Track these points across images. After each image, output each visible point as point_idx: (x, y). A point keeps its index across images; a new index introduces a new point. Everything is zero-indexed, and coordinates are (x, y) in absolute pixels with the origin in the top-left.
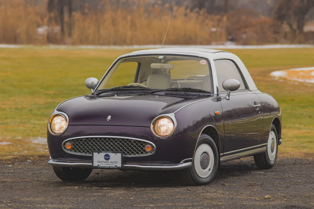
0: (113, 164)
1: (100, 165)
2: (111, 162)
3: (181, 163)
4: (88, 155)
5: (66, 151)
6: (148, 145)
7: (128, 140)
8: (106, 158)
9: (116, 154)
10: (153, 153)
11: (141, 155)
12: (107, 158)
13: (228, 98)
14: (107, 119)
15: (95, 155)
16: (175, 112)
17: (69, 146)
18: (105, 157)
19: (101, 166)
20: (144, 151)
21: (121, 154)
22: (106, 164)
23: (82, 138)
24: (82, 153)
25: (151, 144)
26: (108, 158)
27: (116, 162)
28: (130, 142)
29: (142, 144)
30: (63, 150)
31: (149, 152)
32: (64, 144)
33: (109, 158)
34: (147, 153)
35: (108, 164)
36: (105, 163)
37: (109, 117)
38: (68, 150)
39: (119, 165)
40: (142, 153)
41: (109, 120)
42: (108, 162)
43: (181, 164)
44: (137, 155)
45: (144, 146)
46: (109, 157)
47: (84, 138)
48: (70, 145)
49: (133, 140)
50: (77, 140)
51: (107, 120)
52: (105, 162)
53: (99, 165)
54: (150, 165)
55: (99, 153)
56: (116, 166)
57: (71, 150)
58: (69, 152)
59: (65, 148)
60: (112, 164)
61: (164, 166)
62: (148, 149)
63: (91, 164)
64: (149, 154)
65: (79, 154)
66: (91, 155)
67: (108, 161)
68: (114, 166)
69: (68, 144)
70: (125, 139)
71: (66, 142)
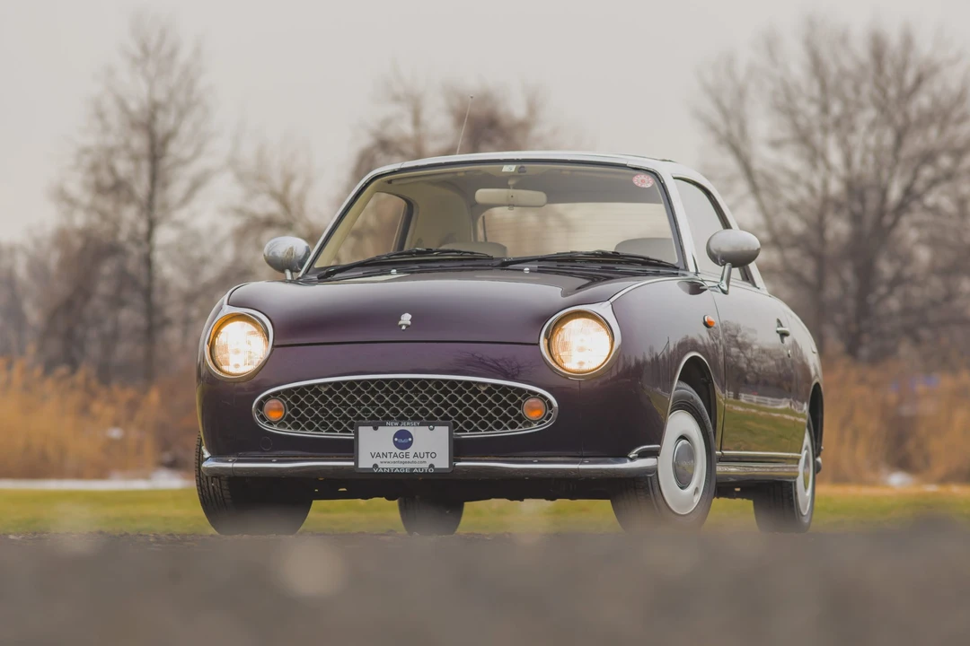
0: (422, 460)
1: (380, 466)
2: (416, 455)
3: (631, 456)
4: (338, 435)
5: (264, 426)
6: (532, 401)
7: (468, 384)
8: (401, 441)
9: (432, 430)
10: (548, 424)
11: (510, 432)
12: (403, 441)
13: (725, 288)
14: (400, 323)
15: (365, 433)
16: (612, 300)
17: (275, 410)
18: (396, 439)
19: (383, 469)
20: (520, 418)
21: (447, 428)
22: (400, 460)
23: (320, 385)
24: (317, 430)
25: (542, 396)
26: (405, 441)
27: (433, 455)
28: (476, 392)
29: (512, 398)
30: (255, 424)
31: (535, 422)
32: (261, 405)
33: (410, 443)
34: (529, 423)
35: (407, 460)
36: (396, 459)
37: (406, 319)
38: (270, 423)
39: (442, 462)
40: (513, 426)
41: (407, 326)
42: (407, 455)
43: (632, 459)
44: (498, 433)
45: (519, 405)
46: (410, 439)
47: (324, 385)
48: (279, 410)
49: (484, 384)
50: (301, 390)
51: (401, 326)
52: (395, 455)
53: (375, 466)
54: (540, 462)
55: (376, 429)
56: (431, 466)
57: (281, 424)
58: (275, 429)
59: (263, 418)
60: (420, 459)
61: (582, 463)
62: (532, 410)
63: (352, 464)
64: (535, 428)
65: (309, 434)
66: (349, 436)
67: (404, 451)
68: (426, 466)
69: (273, 403)
70: (460, 382)
71: (267, 398)
